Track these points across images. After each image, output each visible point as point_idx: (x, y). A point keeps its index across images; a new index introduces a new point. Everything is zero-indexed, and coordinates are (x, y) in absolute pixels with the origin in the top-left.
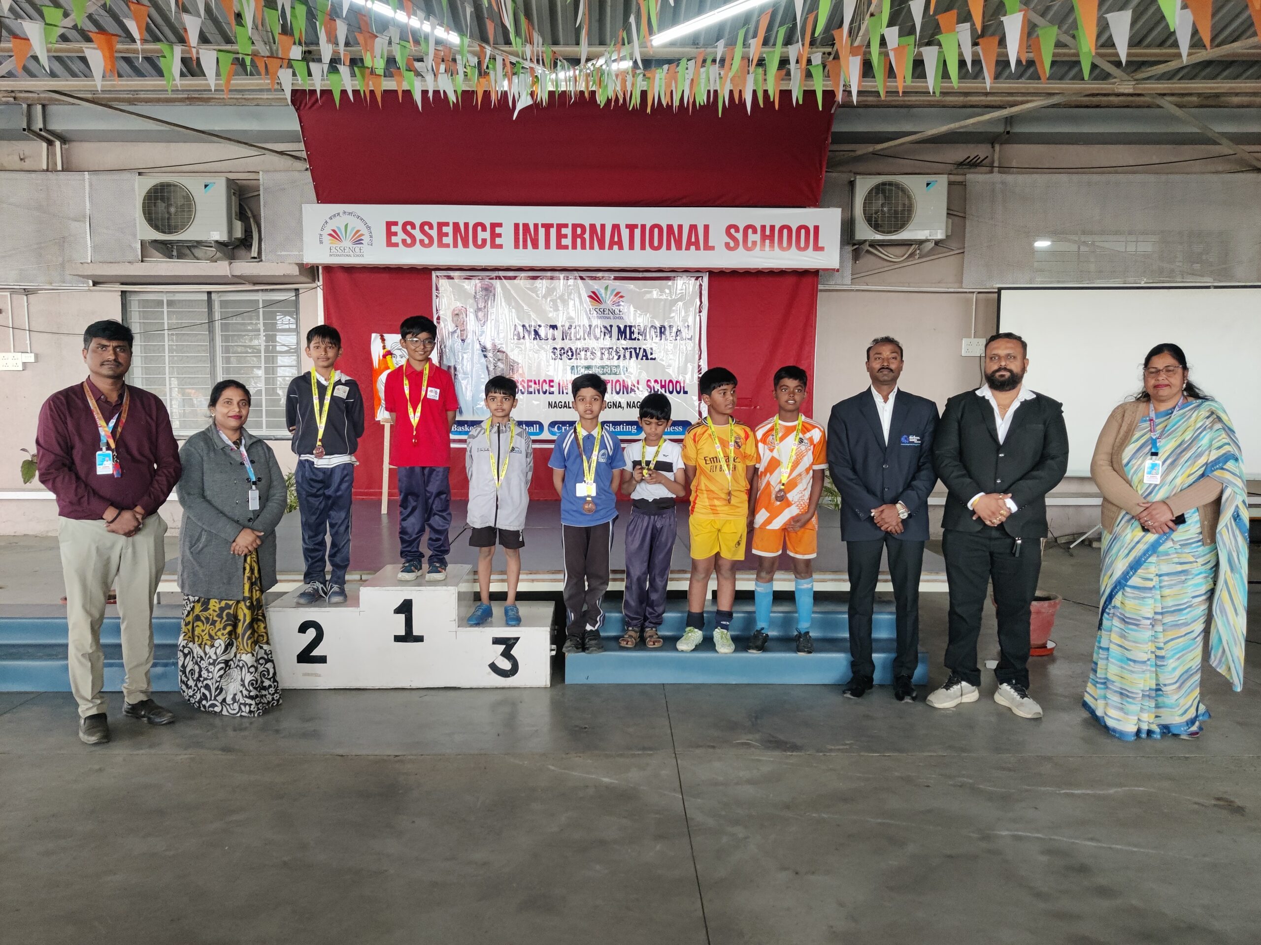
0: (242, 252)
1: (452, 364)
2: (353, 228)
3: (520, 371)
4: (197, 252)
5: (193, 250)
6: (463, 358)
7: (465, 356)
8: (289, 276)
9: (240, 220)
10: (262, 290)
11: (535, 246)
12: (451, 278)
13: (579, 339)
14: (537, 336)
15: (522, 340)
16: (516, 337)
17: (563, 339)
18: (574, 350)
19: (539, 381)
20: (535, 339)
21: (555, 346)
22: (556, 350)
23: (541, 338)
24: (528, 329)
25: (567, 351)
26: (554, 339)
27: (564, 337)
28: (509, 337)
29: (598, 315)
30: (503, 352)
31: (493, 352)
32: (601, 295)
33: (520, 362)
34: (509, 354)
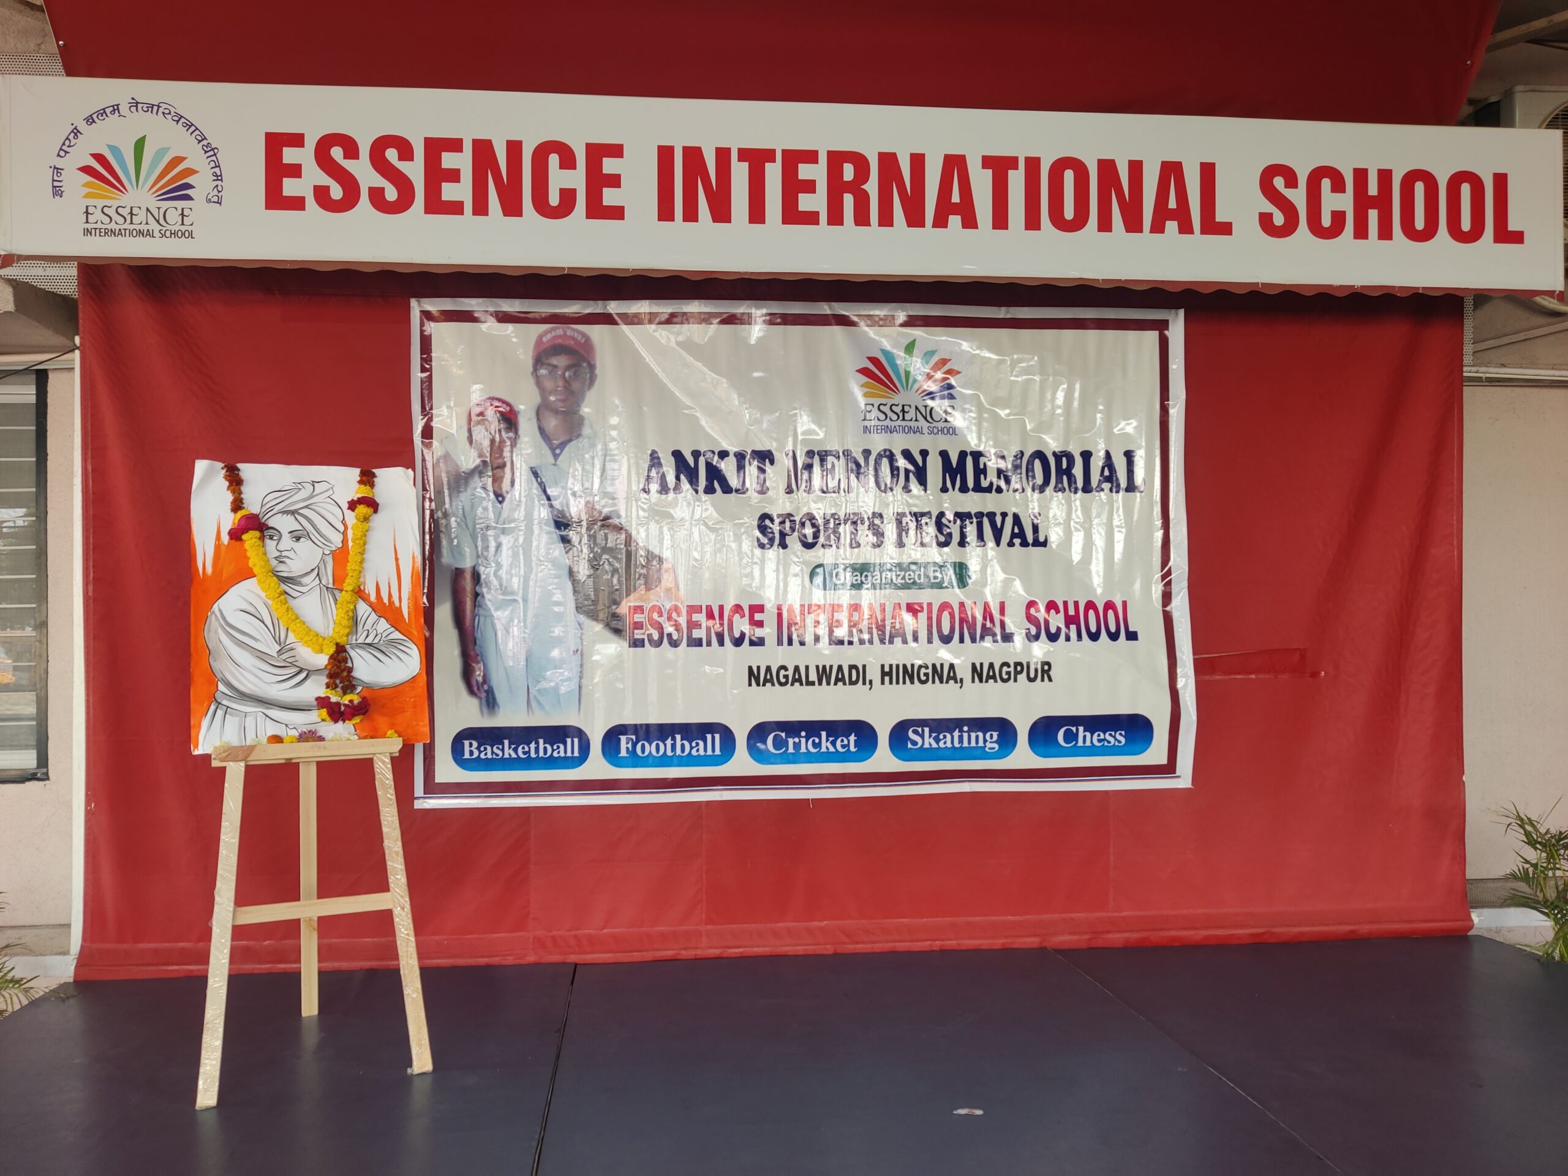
1: (467, 564)
2: (162, 152)
3: (667, 580)
6: (499, 546)
7: (506, 541)
11: (722, 212)
12: (467, 317)
13: (837, 490)
14: (716, 484)
15: (671, 495)
16: (654, 487)
17: (789, 491)
18: (820, 521)
19: (721, 608)
20: (710, 490)
21: (767, 511)
22: (772, 521)
23: (727, 489)
24: (691, 461)
25: (803, 524)
26: (763, 491)
27: (794, 486)
28: (634, 488)
29: (888, 423)
30: (619, 529)
31: (588, 529)
32: (895, 367)
33: (667, 554)
34: (634, 533)
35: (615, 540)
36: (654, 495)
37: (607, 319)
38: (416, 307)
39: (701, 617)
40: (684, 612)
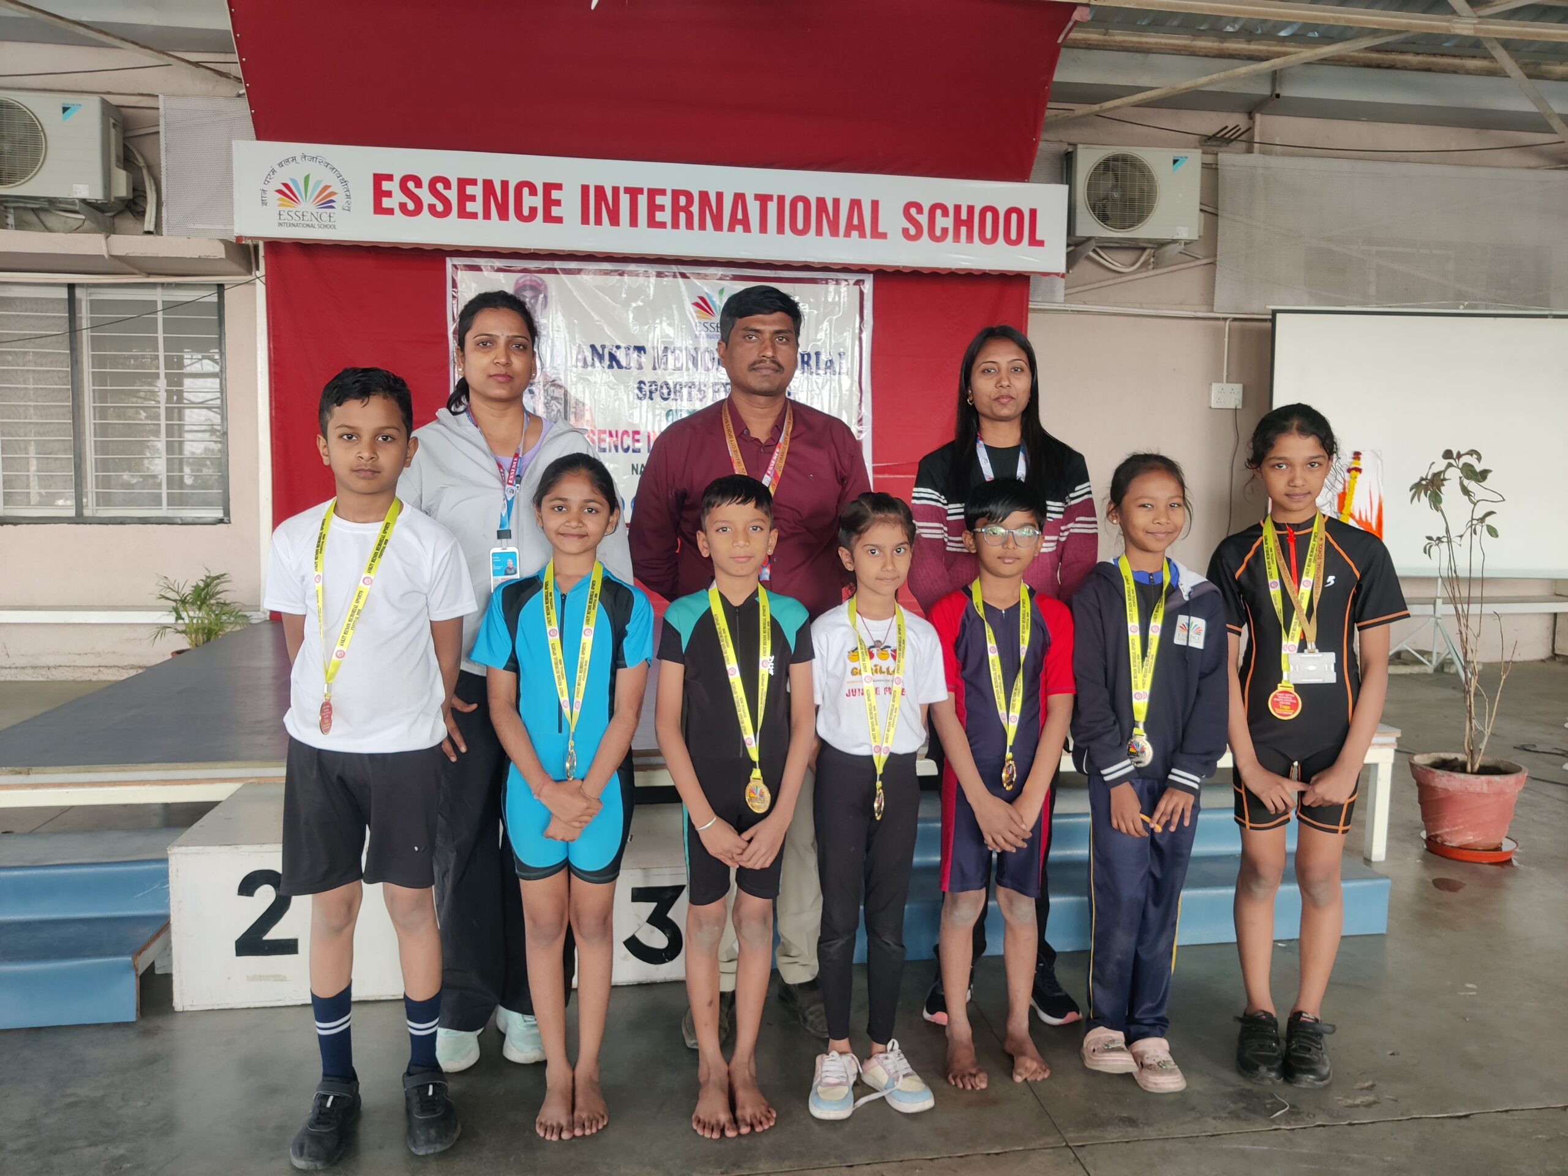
0: (128, 222)
2: (319, 182)
3: (587, 416)
4: (51, 220)
5: (43, 216)
8: (207, 260)
9: (125, 169)
10: (162, 285)
11: (615, 220)
12: (477, 268)
13: (680, 369)
14: (614, 363)
15: (590, 368)
16: (580, 364)
17: (654, 368)
18: (671, 386)
19: (617, 432)
20: (611, 367)
21: (642, 379)
22: (645, 384)
23: (620, 366)
24: (600, 351)
25: (662, 387)
26: (640, 367)
27: (657, 366)
28: (569, 364)
29: (709, 333)
30: (560, 387)
31: (544, 386)
32: (713, 302)
33: (587, 402)
34: (569, 390)
35: (558, 393)
36: (580, 369)
37: (554, 271)
38: (450, 262)
39: (606, 437)
40: (597, 433)
